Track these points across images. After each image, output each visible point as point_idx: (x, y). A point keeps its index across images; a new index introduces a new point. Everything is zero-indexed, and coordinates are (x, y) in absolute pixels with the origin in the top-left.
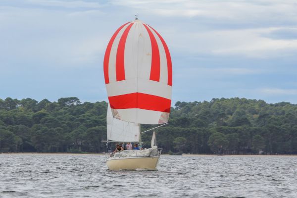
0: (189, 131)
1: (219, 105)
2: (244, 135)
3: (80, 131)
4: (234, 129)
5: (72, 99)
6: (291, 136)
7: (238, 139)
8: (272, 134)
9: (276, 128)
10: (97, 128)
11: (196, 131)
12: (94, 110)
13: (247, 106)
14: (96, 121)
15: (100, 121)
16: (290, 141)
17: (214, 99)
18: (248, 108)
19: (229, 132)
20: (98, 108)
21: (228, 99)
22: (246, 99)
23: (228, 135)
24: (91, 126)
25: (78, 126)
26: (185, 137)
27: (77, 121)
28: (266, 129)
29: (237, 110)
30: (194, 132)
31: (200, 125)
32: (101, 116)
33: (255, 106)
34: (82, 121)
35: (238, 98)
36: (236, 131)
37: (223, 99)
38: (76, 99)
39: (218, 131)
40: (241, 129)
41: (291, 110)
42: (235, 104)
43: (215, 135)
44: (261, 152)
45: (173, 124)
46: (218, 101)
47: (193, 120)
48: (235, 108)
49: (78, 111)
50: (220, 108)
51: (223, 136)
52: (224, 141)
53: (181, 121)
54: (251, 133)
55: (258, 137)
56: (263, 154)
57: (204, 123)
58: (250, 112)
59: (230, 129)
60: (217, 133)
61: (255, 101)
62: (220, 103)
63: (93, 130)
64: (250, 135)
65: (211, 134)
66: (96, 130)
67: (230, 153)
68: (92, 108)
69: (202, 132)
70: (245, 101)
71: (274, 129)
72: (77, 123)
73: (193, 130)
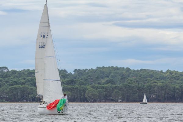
0: (74, 88)
1: (101, 71)
2: (109, 90)
3: (5, 88)
4: (102, 86)
5: (3, 68)
6: (138, 90)
7: (104, 92)
8: (126, 89)
9: (129, 86)
10: (15, 86)
11: (78, 88)
12: (16, 75)
13: (118, 71)
14: (15, 82)
15: (18, 82)
16: (138, 93)
17: (98, 67)
18: (119, 73)
19: (99, 89)
20: (19, 73)
21: (107, 67)
22: (118, 67)
23: (98, 90)
24: (12, 85)
25: (4, 85)
26: (71, 92)
27: (3, 82)
28: (122, 86)
29: (112, 74)
30: (77, 88)
31: (82, 84)
32: (19, 79)
33: (123, 72)
34: (7, 82)
35: (113, 67)
36: (103, 87)
37: (103, 67)
38: (6, 68)
39: (92, 88)
40: (106, 86)
41: (145, 74)
42: (111, 70)
43: (90, 90)
44: (119, 101)
45: (65, 84)
46: (100, 69)
47: (77, 81)
48: (110, 73)
49: (6, 75)
50: (101, 73)
51: (95, 91)
52: (95, 94)
53: (70, 81)
54: (113, 89)
55: (117, 91)
56: (121, 102)
57: (84, 82)
58: (120, 75)
59: (99, 86)
60: (91, 89)
61: (123, 68)
62: (101, 70)
63: (12, 87)
64: (112, 90)
65: (87, 89)
66: (14, 88)
67: (100, 101)
68: (15, 73)
69: (82, 89)
70: (117, 68)
71: (127, 86)
72: (4, 83)
73: (76, 87)
